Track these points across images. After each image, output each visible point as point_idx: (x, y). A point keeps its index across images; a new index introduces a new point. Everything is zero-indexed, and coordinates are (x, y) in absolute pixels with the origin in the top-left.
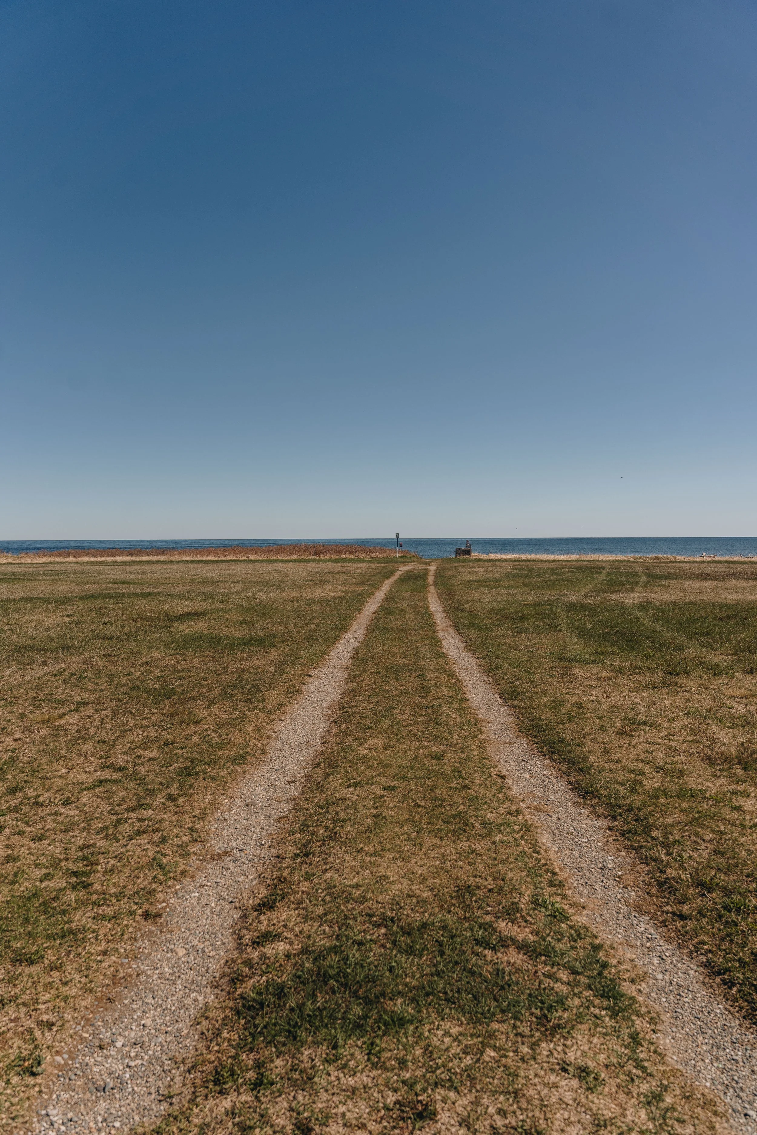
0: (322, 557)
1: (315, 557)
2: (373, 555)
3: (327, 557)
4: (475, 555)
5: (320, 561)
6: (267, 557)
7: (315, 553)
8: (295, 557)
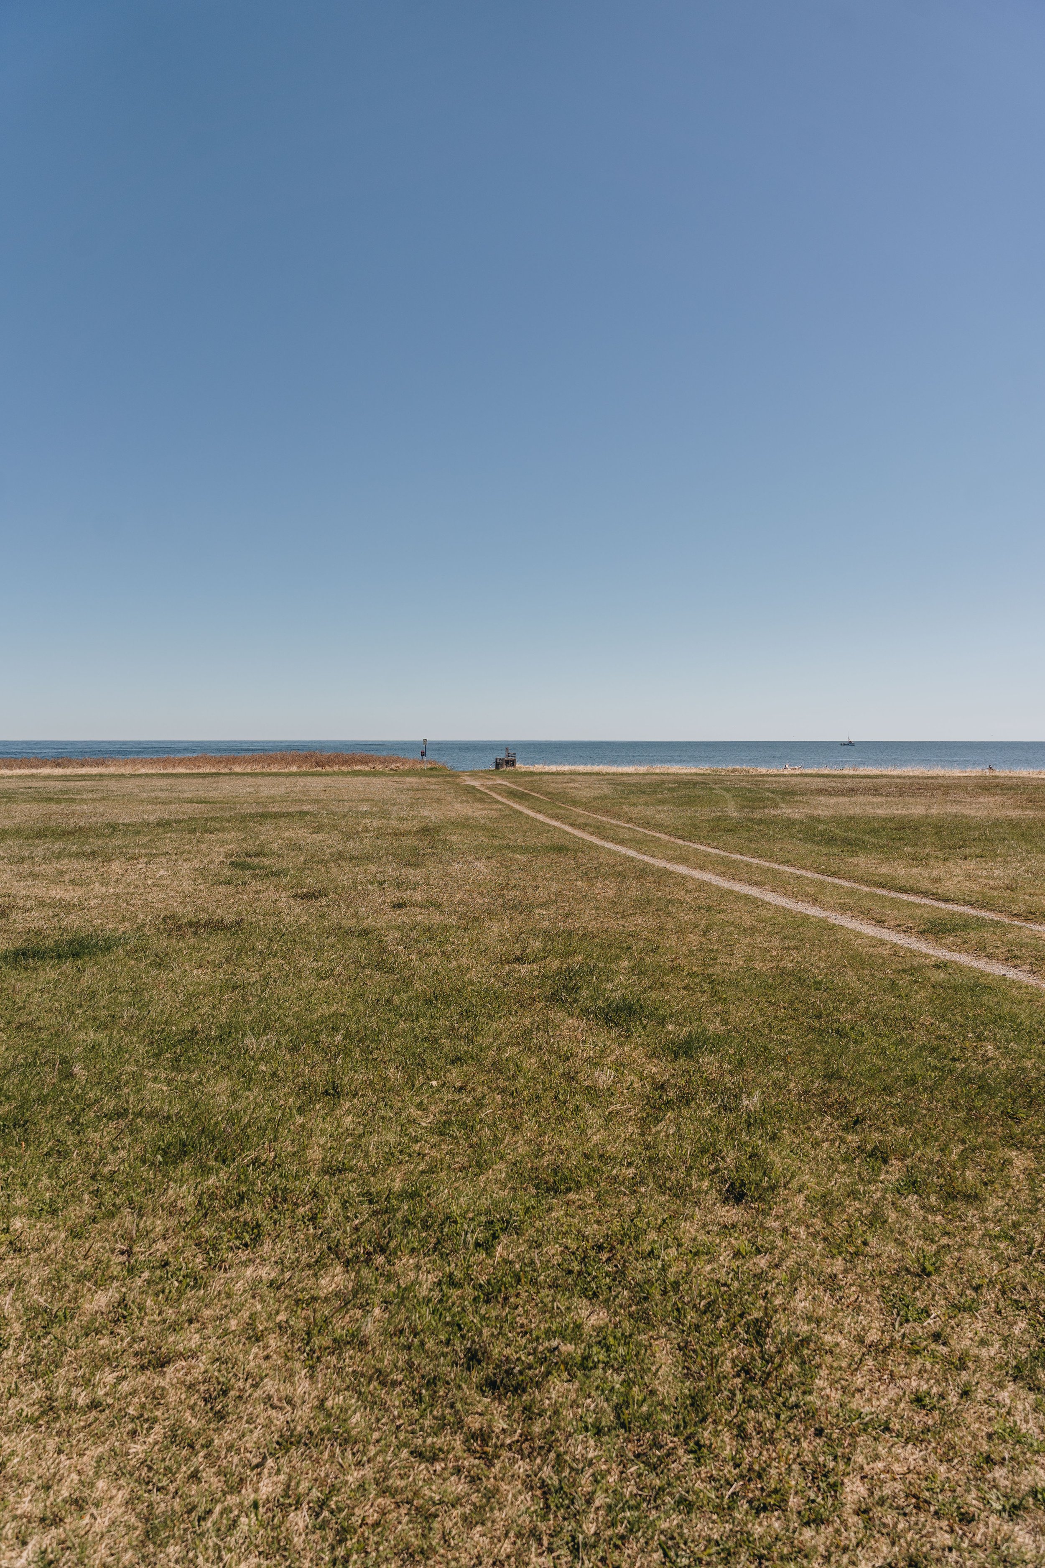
0: (328, 769)
1: (319, 769)
2: (393, 766)
3: (336, 768)
4: (520, 766)
5: (327, 774)
6: (258, 769)
7: (318, 764)
8: (294, 769)
